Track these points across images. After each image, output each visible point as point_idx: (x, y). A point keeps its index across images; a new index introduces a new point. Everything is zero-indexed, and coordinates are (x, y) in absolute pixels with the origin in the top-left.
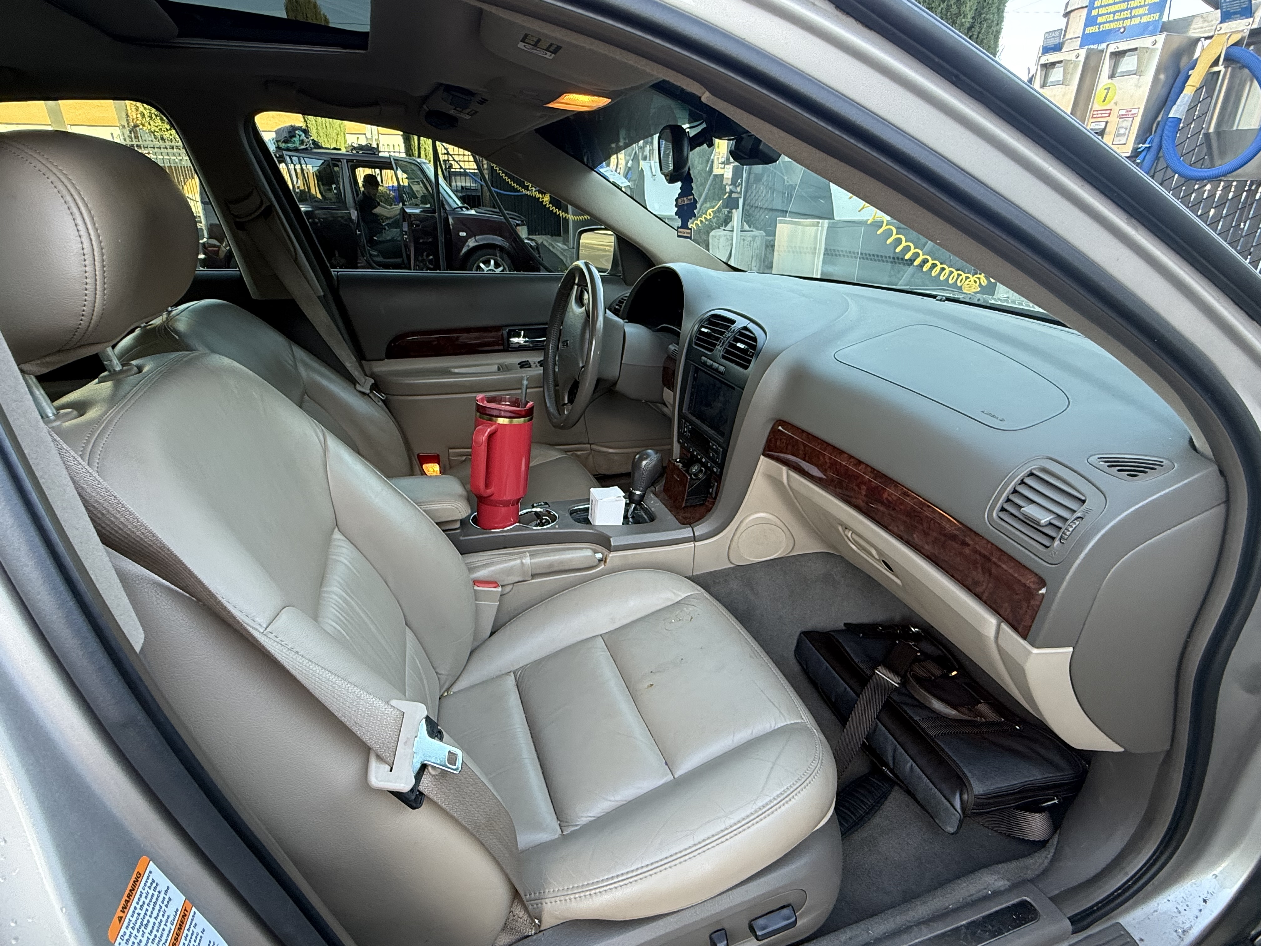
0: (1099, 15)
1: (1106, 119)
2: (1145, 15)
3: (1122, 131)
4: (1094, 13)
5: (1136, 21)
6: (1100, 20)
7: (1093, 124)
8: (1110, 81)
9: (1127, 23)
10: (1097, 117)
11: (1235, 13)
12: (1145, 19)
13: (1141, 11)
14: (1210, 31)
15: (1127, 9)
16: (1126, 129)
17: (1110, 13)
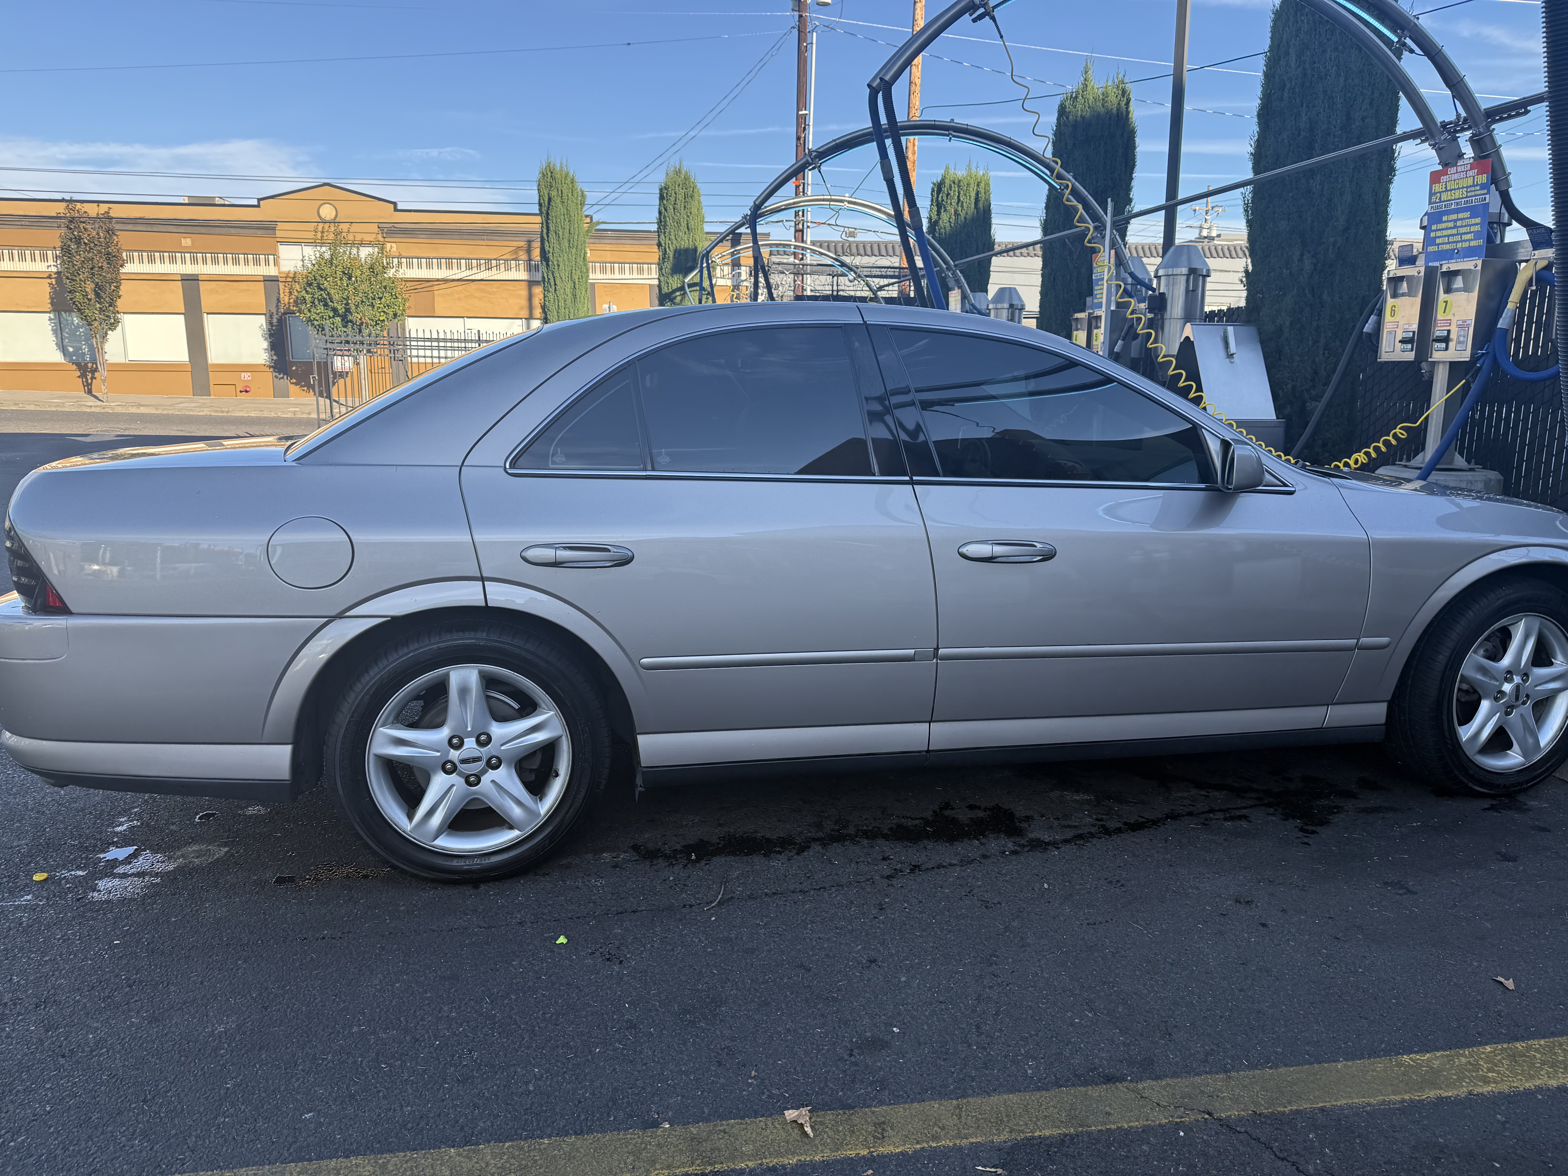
0: (1436, 237)
1: (1448, 328)
2: (1471, 240)
3: (1462, 339)
4: (1433, 235)
5: (1465, 245)
6: (1438, 241)
7: (1438, 332)
8: (1446, 295)
9: (1459, 245)
10: (1441, 326)
11: (1542, 243)
12: (1473, 243)
13: (1469, 237)
14: (1527, 256)
15: (1457, 234)
16: (1464, 337)
17: (1445, 236)
